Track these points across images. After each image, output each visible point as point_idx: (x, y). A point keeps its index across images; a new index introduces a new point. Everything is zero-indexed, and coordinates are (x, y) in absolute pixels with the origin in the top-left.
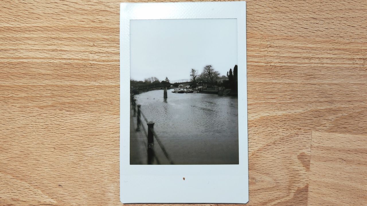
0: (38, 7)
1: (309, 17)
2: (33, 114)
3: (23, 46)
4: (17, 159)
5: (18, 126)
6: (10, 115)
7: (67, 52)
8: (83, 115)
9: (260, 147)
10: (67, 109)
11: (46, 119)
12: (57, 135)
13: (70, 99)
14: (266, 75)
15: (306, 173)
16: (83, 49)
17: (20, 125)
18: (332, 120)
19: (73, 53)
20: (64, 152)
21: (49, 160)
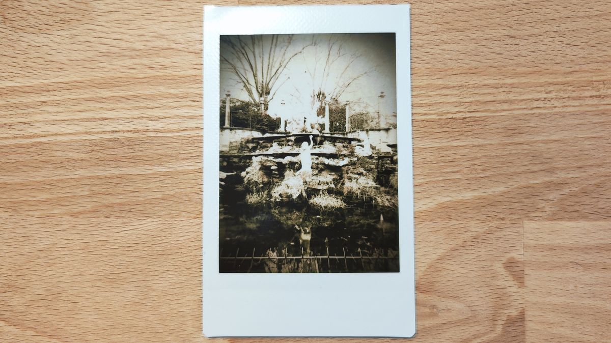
0: (60, 51)
1: (503, 34)
2: (62, 226)
3: (39, 115)
4: (40, 303)
5: (39, 248)
6: (25, 230)
7: (111, 121)
8: (144, 222)
9: (440, 254)
10: (118, 214)
11: (85, 233)
12: (104, 259)
13: (121, 197)
14: (441, 135)
15: (519, 290)
16: (136, 113)
17: (43, 246)
18: (555, 199)
19: (121, 122)
20: (118, 286)
21: (94, 301)
